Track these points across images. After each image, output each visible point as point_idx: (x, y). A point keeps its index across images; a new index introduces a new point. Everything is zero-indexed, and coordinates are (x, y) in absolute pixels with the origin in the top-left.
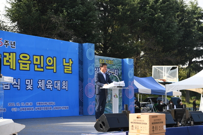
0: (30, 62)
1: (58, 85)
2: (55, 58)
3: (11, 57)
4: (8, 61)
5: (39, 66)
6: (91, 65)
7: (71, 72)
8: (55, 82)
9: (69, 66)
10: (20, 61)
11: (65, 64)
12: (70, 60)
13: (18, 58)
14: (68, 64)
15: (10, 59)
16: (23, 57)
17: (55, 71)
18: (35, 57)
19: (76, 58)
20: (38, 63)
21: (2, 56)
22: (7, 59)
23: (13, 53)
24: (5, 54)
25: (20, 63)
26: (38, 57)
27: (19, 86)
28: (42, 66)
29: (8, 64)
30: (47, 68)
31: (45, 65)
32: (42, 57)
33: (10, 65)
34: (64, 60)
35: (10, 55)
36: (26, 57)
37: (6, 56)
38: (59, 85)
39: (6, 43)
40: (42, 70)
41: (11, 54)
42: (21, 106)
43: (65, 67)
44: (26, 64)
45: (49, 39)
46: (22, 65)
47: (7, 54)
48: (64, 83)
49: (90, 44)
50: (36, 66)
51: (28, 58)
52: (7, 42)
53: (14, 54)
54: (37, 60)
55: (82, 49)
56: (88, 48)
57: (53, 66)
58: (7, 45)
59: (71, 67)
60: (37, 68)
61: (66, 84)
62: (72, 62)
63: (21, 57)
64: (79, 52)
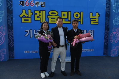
2: (82, 13)
3: (41, 14)
4: (38, 17)
5: (67, 20)
6: (117, 17)
7: (97, 23)
9: (96, 18)
10: (48, 17)
11: (91, 17)
12: (97, 14)
14: (95, 17)
16: (52, 13)
17: (81, 23)
18: (63, 13)
19: (103, 12)
20: (66, 17)
21: (34, 14)
22: (38, 15)
23: (43, 11)
24: (36, 12)
25: (49, 18)
26: (66, 13)
28: (69, 19)
29: (39, 19)
31: (72, 18)
32: (69, 13)
33: (40, 20)
34: (91, 14)
35: (40, 12)
36: (55, 13)
37: (36, 14)
39: (37, 4)
40: (69, 22)
41: (41, 12)
43: (92, 19)
44: (54, 18)
46: (50, 20)
47: (38, 12)
48: (90, 32)
51: (57, 13)
52: (37, 3)
53: (44, 12)
54: (64, 15)
55: (110, 5)
56: (115, 3)
57: (80, 19)
58: (37, 5)
59: (98, 19)
60: (65, 21)
61: (92, 33)
62: (98, 16)
63: (50, 13)
64: (106, 7)
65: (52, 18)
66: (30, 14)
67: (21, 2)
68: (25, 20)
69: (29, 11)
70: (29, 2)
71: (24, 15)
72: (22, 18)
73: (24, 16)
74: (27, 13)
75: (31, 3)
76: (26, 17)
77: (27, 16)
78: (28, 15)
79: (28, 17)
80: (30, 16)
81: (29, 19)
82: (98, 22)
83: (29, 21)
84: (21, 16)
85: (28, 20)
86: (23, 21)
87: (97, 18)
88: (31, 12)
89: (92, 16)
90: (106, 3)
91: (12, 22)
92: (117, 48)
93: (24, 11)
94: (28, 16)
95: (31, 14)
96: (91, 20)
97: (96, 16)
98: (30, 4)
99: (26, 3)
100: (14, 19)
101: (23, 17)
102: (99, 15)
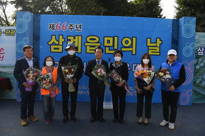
0: (99, 44)
2: (134, 39)
3: (76, 40)
5: (112, 48)
6: (188, 45)
7: (158, 54)
8: (134, 65)
9: (156, 46)
10: (86, 44)
11: (149, 44)
12: (158, 40)
13: (84, 41)
14: (155, 45)
15: (74, 42)
16: (91, 39)
17: (134, 53)
18: (106, 39)
19: (168, 37)
21: (66, 40)
23: (78, 36)
24: (69, 38)
25: (86, 46)
26: (111, 39)
28: (116, 48)
30: (123, 49)
31: (120, 46)
32: (116, 38)
34: (149, 40)
35: (74, 38)
36: (95, 39)
37: (70, 40)
39: (71, 27)
41: (77, 37)
43: (150, 48)
44: (94, 46)
45: (126, 18)
46: (88, 48)
47: (72, 38)
49: (188, 18)
50: (107, 49)
51: (97, 39)
52: (71, 25)
53: (80, 37)
54: (108, 42)
55: (178, 26)
56: (185, 24)
57: (132, 47)
58: (71, 29)
59: (160, 47)
60: (109, 50)
62: (160, 42)
63: (88, 39)
64: (173, 30)
65: (91, 46)
66: (61, 40)
67: (50, 25)
68: (55, 49)
69: (61, 37)
70: (61, 25)
71: (54, 42)
72: (52, 46)
73: (54, 44)
74: (58, 40)
75: (63, 26)
76: (56, 45)
77: (57, 43)
78: (59, 41)
79: (58, 45)
80: (61, 44)
81: (60, 47)
82: (160, 52)
83: (60, 50)
84: (50, 43)
85: (58, 49)
86: (53, 50)
87: (158, 45)
88: (63, 38)
89: (151, 43)
90: (173, 24)
91: (39, 51)
92: (190, 93)
93: (54, 37)
94: (59, 43)
95: (63, 40)
96: (148, 49)
97: (156, 43)
98: (61, 28)
99: (57, 26)
100: (41, 47)
101: (52, 44)
102: (162, 41)
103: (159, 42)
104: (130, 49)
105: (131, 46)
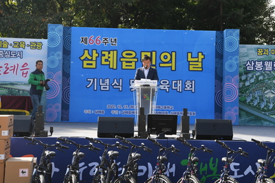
0: (136, 60)
1: (178, 85)
2: (174, 54)
3: (111, 55)
4: (106, 60)
6: (231, 59)
7: (201, 69)
8: (174, 82)
9: (198, 61)
10: (122, 60)
11: (190, 59)
12: (200, 54)
13: (120, 56)
14: (196, 59)
15: (109, 57)
16: (127, 54)
17: (173, 69)
18: (143, 54)
19: (211, 51)
21: (100, 55)
22: (106, 57)
23: (113, 50)
24: (103, 53)
26: (148, 54)
27: (121, 87)
29: (108, 63)
30: (161, 65)
31: (159, 61)
32: (154, 53)
33: (109, 65)
34: (189, 54)
35: (109, 53)
36: (131, 54)
37: (104, 55)
38: (180, 85)
39: (106, 41)
41: (111, 52)
42: (123, 109)
43: (191, 63)
44: (131, 62)
46: (125, 64)
47: (106, 53)
48: (188, 83)
49: (231, 30)
51: (134, 55)
53: (115, 52)
55: (222, 38)
56: (227, 36)
57: (171, 63)
58: (106, 43)
59: (202, 62)
61: (192, 85)
62: (203, 57)
63: (124, 54)
64: (216, 43)
65: (127, 62)
66: (95, 55)
67: (83, 38)
68: (88, 64)
69: (94, 52)
70: (94, 39)
71: (86, 57)
72: (84, 61)
73: (86, 59)
74: (91, 55)
75: (97, 40)
76: (89, 60)
77: (90, 58)
80: (94, 59)
81: (94, 63)
82: (202, 67)
83: (94, 66)
84: (82, 58)
85: (92, 64)
86: (85, 66)
87: (200, 60)
88: (97, 53)
89: (192, 58)
91: (70, 67)
92: (236, 111)
93: (86, 52)
94: (92, 59)
95: (97, 55)
96: (189, 65)
97: (198, 57)
98: (95, 42)
99: (90, 40)
100: (72, 62)
102: (204, 55)
103: (201, 56)
104: (170, 65)
105: (170, 61)
